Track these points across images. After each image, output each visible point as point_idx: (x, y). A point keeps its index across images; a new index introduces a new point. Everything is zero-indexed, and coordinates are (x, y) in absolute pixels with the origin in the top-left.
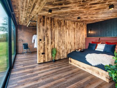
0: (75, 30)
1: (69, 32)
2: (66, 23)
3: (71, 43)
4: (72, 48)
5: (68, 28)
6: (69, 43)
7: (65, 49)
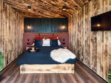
0: (15, 22)
1: (9, 23)
2: (6, 8)
3: (11, 41)
4: (12, 48)
5: (9, 17)
6: (9, 41)
7: (4, 51)
